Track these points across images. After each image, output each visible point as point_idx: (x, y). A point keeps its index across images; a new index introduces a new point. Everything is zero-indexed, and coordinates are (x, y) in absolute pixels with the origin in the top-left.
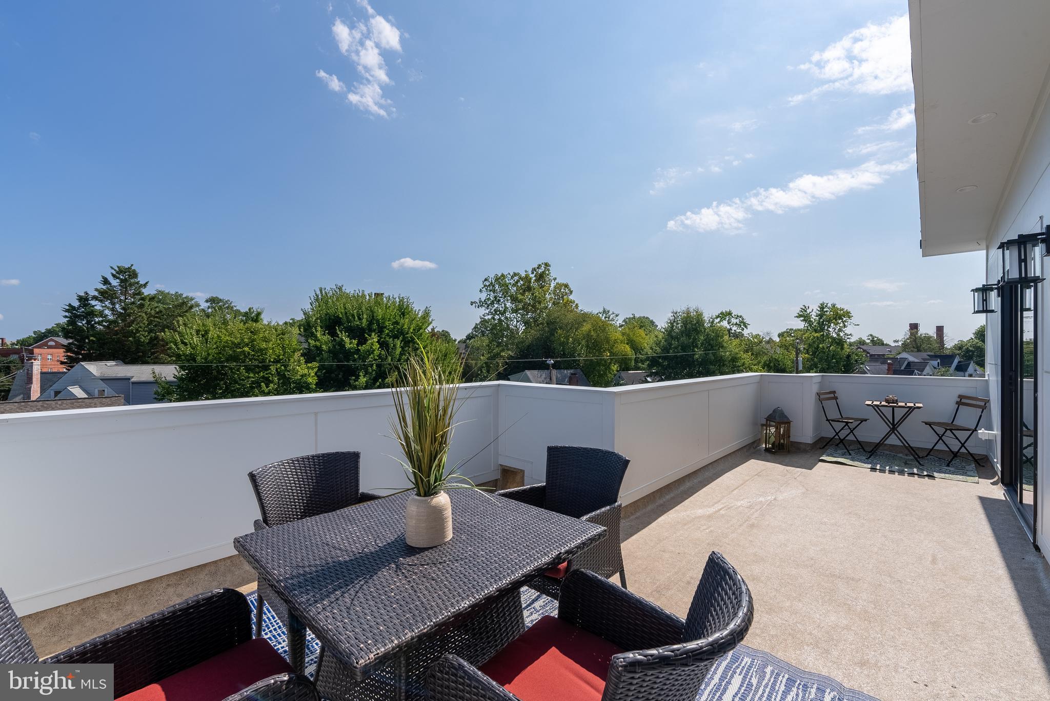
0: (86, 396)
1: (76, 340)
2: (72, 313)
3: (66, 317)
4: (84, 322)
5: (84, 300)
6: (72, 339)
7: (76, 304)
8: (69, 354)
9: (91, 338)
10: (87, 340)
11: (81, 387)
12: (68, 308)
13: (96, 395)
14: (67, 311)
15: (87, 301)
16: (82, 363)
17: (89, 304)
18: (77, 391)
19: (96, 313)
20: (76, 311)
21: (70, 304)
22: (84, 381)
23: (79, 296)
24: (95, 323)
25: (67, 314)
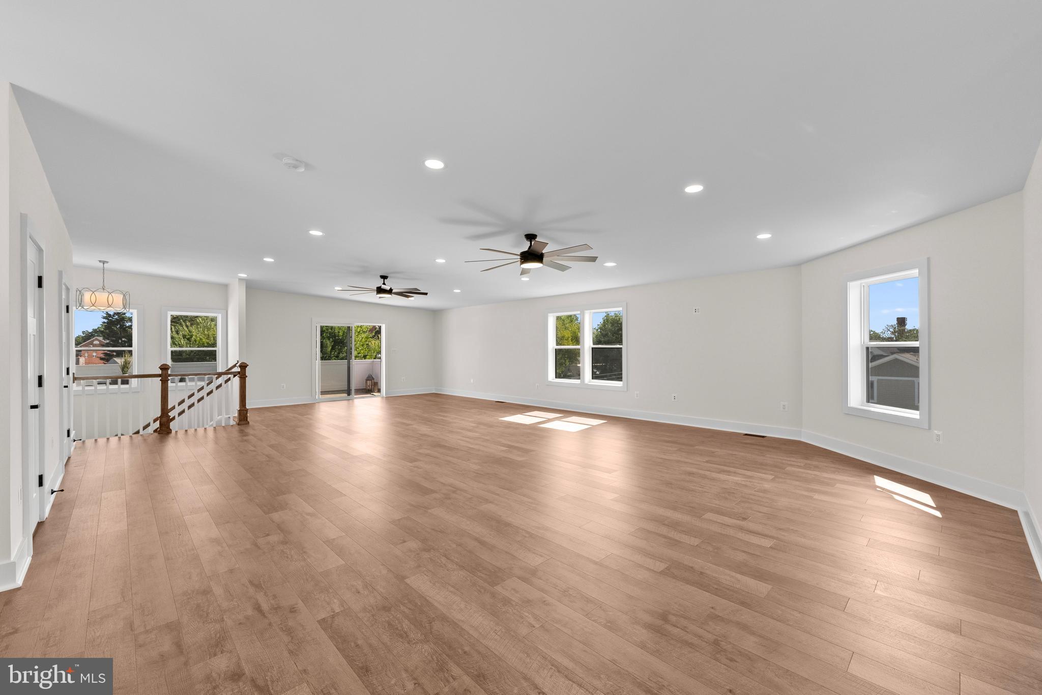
1: (112, 341)
3: (104, 322)
6: (109, 340)
9: (123, 339)
10: (120, 341)
14: (104, 318)
16: (115, 359)
19: (126, 320)
21: (107, 313)
24: (126, 327)
25: (105, 320)
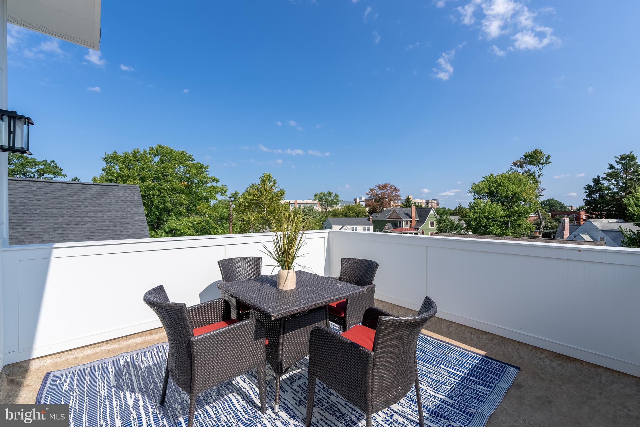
0: (592, 240)
1: (592, 206)
2: (589, 190)
3: (586, 192)
4: (597, 195)
5: (597, 181)
6: (590, 205)
7: (592, 184)
8: (588, 214)
9: (602, 205)
10: (599, 206)
11: (589, 235)
12: (586, 187)
13: (599, 240)
14: (586, 189)
15: (599, 181)
16: (591, 220)
17: (600, 183)
18: (586, 237)
19: (605, 188)
20: (592, 188)
21: (589, 185)
22: (591, 231)
23: (594, 179)
24: (604, 195)
25: (586, 191)
